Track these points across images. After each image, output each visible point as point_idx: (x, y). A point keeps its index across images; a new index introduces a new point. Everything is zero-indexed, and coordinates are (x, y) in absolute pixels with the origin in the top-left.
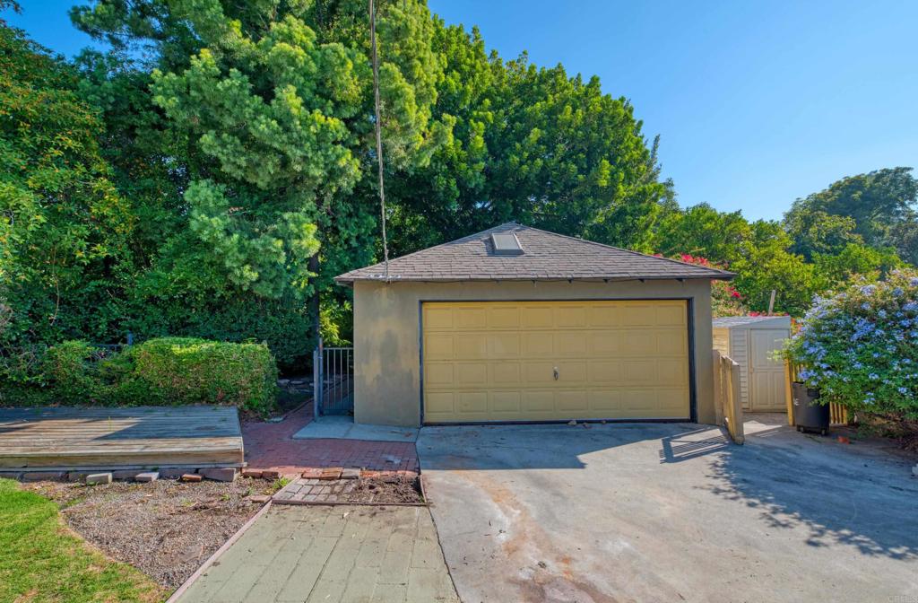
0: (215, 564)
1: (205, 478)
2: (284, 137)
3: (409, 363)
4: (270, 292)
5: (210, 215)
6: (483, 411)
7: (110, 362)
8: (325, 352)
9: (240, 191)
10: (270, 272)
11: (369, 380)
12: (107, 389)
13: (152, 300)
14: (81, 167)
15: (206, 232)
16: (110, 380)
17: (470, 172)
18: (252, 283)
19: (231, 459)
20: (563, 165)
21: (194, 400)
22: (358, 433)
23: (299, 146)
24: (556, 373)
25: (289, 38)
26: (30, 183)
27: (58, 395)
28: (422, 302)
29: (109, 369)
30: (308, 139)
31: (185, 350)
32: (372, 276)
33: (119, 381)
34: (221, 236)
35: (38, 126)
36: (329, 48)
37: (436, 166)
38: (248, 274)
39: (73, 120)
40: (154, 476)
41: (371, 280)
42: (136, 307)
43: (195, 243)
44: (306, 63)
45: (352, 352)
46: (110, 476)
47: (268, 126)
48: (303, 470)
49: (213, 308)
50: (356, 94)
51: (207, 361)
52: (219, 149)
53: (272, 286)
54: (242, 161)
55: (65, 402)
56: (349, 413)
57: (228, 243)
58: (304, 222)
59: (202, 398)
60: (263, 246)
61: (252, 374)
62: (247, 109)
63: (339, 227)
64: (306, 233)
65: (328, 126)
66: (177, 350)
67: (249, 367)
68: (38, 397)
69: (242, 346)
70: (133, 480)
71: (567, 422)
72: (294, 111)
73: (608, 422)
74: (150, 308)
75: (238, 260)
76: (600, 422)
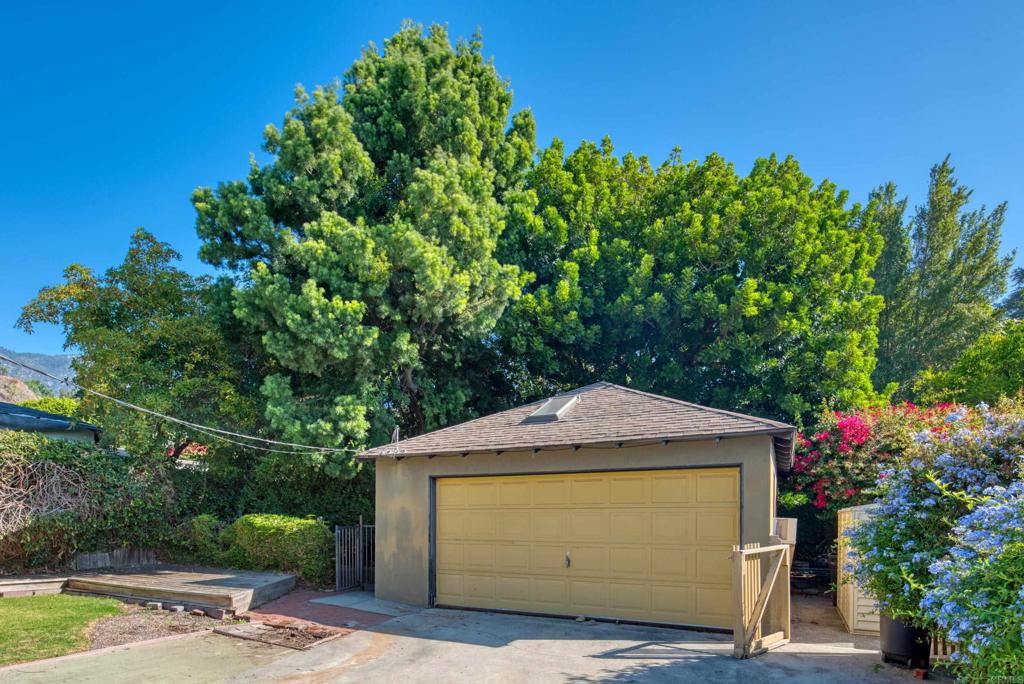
0: (128, 649)
1: (206, 614)
2: (309, 329)
3: (421, 542)
6: (492, 598)
8: (364, 529)
9: (300, 383)
11: (386, 557)
12: (222, 554)
14: (211, 376)
15: (273, 421)
16: (225, 548)
17: (558, 326)
20: (697, 294)
23: (321, 333)
24: (569, 561)
25: (317, 234)
28: (434, 479)
29: (224, 538)
30: (328, 325)
35: (179, 347)
37: (518, 325)
38: (314, 456)
39: (200, 338)
40: (182, 608)
44: (326, 254)
45: (374, 528)
46: (160, 604)
49: (314, 490)
50: (384, 270)
56: (371, 587)
61: (307, 547)
65: (346, 310)
67: (305, 540)
68: (189, 558)
70: (170, 609)
71: (574, 618)
73: (621, 622)
76: (614, 622)
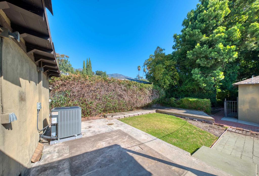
1: (206, 123)
2: (218, 55)
4: (209, 88)
5: (197, 75)
7: (178, 101)
8: (227, 102)
10: (209, 84)
11: (244, 109)
12: (178, 105)
13: (182, 91)
15: (196, 78)
16: (178, 104)
18: (204, 87)
19: (212, 120)
21: (194, 109)
22: (240, 122)
23: (222, 56)
25: (219, 32)
26: (168, 75)
27: (171, 106)
29: (178, 102)
30: (225, 53)
31: (192, 100)
32: (247, 83)
33: (180, 104)
34: (199, 78)
36: (232, 29)
38: (204, 85)
40: (197, 120)
41: (246, 84)
42: (179, 92)
43: (193, 80)
44: (225, 36)
46: (189, 118)
47: (214, 54)
48: (231, 127)
50: (239, 37)
51: (196, 102)
52: (200, 62)
53: (209, 87)
54: (206, 63)
55: (172, 107)
56: (237, 117)
57: (200, 80)
58: (220, 72)
59: (195, 109)
60: (209, 79)
61: (207, 105)
62: (208, 52)
63: (226, 71)
64: (220, 75)
65: (231, 48)
66: (190, 100)
67: (206, 104)
69: (204, 100)
70: (193, 120)
72: (221, 48)
74: (182, 92)
75: (202, 82)
